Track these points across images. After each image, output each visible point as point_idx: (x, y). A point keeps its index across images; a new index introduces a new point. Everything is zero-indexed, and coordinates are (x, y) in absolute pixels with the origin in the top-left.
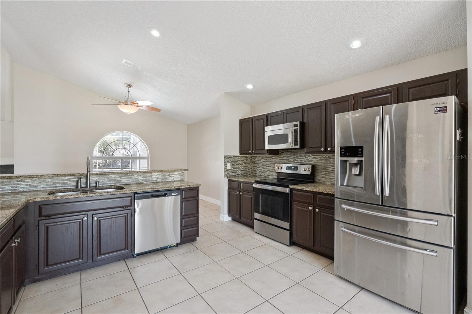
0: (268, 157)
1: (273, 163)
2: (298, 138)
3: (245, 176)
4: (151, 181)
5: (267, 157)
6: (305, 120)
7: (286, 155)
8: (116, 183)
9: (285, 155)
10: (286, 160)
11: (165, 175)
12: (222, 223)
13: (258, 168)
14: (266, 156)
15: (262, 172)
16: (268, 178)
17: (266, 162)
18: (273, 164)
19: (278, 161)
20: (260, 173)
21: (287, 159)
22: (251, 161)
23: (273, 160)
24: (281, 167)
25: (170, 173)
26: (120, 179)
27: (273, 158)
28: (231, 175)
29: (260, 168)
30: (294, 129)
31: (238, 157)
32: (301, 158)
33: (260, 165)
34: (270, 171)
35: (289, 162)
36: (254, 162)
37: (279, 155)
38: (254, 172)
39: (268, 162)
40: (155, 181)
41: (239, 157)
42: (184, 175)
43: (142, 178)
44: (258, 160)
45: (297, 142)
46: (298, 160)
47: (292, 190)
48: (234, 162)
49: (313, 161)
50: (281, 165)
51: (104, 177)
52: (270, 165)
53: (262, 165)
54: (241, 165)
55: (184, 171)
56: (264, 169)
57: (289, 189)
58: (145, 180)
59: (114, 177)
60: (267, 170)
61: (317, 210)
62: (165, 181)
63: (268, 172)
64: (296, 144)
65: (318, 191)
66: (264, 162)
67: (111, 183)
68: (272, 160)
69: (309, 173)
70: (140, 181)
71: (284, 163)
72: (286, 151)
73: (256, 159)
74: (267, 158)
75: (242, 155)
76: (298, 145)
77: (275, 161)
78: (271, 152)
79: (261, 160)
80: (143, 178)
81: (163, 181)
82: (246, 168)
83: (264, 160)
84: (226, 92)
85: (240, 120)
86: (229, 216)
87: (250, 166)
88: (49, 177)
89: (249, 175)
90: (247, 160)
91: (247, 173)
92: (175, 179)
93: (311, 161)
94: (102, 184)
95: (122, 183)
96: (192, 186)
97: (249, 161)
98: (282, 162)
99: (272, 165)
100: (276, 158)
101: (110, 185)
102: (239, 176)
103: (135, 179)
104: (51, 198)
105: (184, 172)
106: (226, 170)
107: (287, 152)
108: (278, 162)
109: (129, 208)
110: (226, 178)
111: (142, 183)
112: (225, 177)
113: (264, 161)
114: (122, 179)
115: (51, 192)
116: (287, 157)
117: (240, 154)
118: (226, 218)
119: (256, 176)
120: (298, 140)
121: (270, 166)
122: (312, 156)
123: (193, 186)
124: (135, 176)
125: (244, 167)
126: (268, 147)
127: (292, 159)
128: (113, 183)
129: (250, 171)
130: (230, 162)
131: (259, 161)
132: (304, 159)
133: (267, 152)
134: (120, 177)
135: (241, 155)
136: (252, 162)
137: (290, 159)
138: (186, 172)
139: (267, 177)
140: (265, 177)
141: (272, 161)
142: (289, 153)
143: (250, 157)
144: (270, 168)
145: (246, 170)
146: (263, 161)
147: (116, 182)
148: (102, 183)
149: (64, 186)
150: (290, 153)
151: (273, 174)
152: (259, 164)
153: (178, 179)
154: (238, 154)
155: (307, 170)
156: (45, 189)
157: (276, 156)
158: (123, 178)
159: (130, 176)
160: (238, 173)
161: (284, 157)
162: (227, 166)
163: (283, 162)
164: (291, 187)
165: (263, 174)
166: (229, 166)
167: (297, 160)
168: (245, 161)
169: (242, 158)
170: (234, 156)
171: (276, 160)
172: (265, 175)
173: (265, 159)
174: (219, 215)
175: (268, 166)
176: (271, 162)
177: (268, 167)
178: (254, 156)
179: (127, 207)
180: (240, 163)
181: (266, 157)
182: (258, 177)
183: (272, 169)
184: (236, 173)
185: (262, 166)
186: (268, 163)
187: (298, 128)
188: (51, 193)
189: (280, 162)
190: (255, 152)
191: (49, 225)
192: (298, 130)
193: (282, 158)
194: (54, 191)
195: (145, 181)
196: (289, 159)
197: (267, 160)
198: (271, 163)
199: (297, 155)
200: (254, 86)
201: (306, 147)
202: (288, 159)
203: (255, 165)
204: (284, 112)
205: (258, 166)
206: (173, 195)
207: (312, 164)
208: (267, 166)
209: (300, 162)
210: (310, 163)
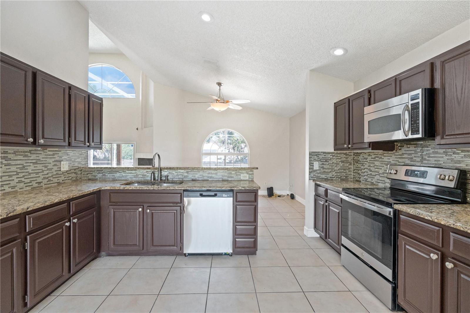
0: (377, 153)
1: (384, 164)
2: (419, 120)
3: (342, 180)
4: (216, 178)
5: (376, 155)
6: (437, 85)
7: (408, 151)
8: (183, 178)
9: (405, 151)
10: (407, 159)
11: (231, 173)
12: (303, 237)
13: (362, 170)
14: (374, 152)
15: (369, 176)
16: (377, 186)
17: (374, 162)
19: (393, 160)
20: (365, 177)
21: (409, 157)
22: (353, 160)
23: (386, 159)
24: (397, 171)
25: (236, 171)
26: (187, 174)
27: (385, 155)
28: (320, 177)
29: (366, 170)
30: (412, 104)
31: (331, 154)
32: (437, 155)
33: (366, 166)
34: (381, 175)
35: (412, 163)
36: (357, 162)
37: (394, 151)
38: (357, 175)
39: (376, 162)
40: (221, 178)
41: (334, 154)
42: (253, 174)
44: (363, 158)
45: (417, 126)
46: (431, 159)
48: (324, 161)
49: (463, 161)
50: (398, 168)
51: (174, 172)
52: (381, 166)
53: (368, 166)
54: (335, 165)
55: (253, 170)
56: (371, 173)
58: (210, 177)
59: (182, 173)
60: (376, 173)
61: (449, 265)
62: (231, 179)
63: (377, 177)
64: (414, 131)
65: (452, 226)
66: (371, 162)
67: (179, 178)
68: (383, 159)
69: (452, 185)
70: (206, 178)
71: (403, 164)
72: (407, 144)
73: (361, 158)
74: (376, 156)
75: (339, 152)
76: (419, 131)
77: (387, 160)
78: (375, 146)
79: (366, 159)
80: (208, 175)
81: (229, 179)
82: (344, 170)
83: (372, 158)
84: (311, 69)
85: (335, 103)
86: (315, 231)
87: (352, 167)
88: (133, 169)
89: (349, 180)
90: (347, 158)
91: (346, 177)
92: (242, 178)
93: (459, 162)
94: (172, 178)
95: (189, 178)
96: (247, 188)
97: (350, 159)
98: (399, 162)
99: (383, 166)
100: (390, 156)
101: (178, 179)
102: (332, 180)
103: (200, 175)
104: (128, 187)
105: (253, 171)
106: (312, 170)
107: (409, 146)
108: (392, 162)
109: (179, 205)
110: (312, 180)
111: (208, 180)
112: (309, 180)
113: (372, 159)
114: (189, 175)
115: (131, 182)
116: (410, 154)
117: (335, 150)
118: (310, 232)
119: (360, 181)
120: (419, 123)
122: (462, 151)
123: (249, 189)
124: (201, 173)
125: (342, 168)
126: (369, 138)
127: (418, 157)
128: (181, 178)
129: (352, 173)
130: (318, 161)
131: (365, 160)
132: (442, 157)
133: (370, 147)
134: (187, 172)
135: (336, 152)
136: (354, 161)
137: (415, 157)
138: (255, 171)
139: (375, 185)
140: (372, 184)
141: (383, 160)
142: (412, 148)
143: (352, 154)
144: (381, 171)
146: (370, 160)
147: (183, 177)
148: (172, 177)
149: (144, 178)
150: (415, 147)
151: (384, 181)
152: (364, 165)
153: (245, 179)
154: (333, 151)
155: (447, 178)
156: (131, 179)
157: (390, 152)
158: (190, 174)
159: (196, 172)
160: (330, 175)
161: (403, 154)
162: (313, 166)
163: (403, 162)
164: (396, 207)
165: (369, 180)
166: (316, 166)
167: (428, 160)
168: (342, 159)
169: (339, 156)
170: (324, 153)
171: (389, 159)
172: (372, 181)
173: (373, 156)
174: (304, 226)
175: (377, 167)
176: (382, 162)
177: (376, 169)
178: (357, 153)
179: (177, 204)
180: (334, 161)
181: (374, 155)
182: (363, 184)
183: (383, 173)
184: (327, 175)
185: (369, 168)
186: (377, 163)
187: (420, 100)
188: (130, 183)
189: (397, 162)
190: (352, 146)
191: (116, 210)
192: (419, 105)
193: (400, 155)
194: (133, 181)
195: (210, 178)
196: (412, 158)
197: (376, 158)
198: (382, 164)
199: (428, 150)
200: (346, 51)
201: (438, 135)
202: (411, 157)
203: (359, 165)
204: (396, 78)
205: (362, 167)
206: (223, 196)
207: (461, 168)
208: (375, 167)
209: (433, 162)
210: (456, 166)
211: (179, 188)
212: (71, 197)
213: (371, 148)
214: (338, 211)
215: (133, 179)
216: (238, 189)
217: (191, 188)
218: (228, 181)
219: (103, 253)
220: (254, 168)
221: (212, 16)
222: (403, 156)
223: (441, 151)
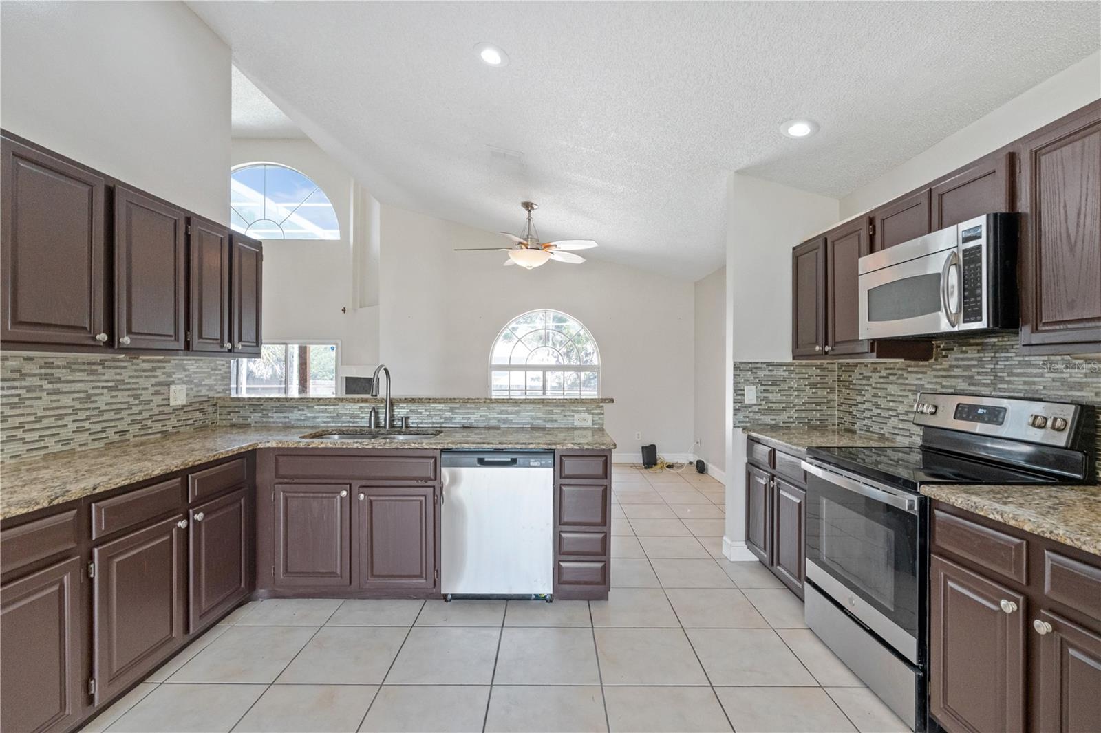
0: (892, 366)
1: (910, 391)
2: (981, 287)
3: (813, 428)
4: (518, 423)
5: (891, 369)
6: (1024, 206)
7: (962, 359)
8: (442, 423)
9: (957, 359)
10: (960, 380)
11: (551, 412)
12: (718, 562)
13: (860, 405)
14: (885, 363)
15: (874, 419)
16: (892, 442)
17: (886, 386)
18: (910, 394)
19: (929, 383)
20: (866, 422)
21: (966, 373)
22: (839, 381)
23: (912, 379)
24: (936, 407)
25: (564, 406)
26: (450, 413)
27: (910, 369)
28: (760, 422)
29: (867, 405)
30: (964, 251)
31: (785, 368)
32: (1029, 370)
33: (868, 396)
34: (901, 417)
35: (973, 388)
36: (848, 385)
37: (932, 361)
38: (847, 417)
39: (890, 386)
40: (529, 423)
41: (792, 368)
42: (603, 414)
43: (496, 416)
44: (861, 377)
45: (976, 302)
46: (1016, 379)
47: (926, 505)
48: (770, 383)
49: (1088, 385)
50: (940, 400)
51: (421, 409)
52: (901, 396)
53: (873, 396)
54: (796, 393)
55: (601, 404)
56: (879, 411)
57: (915, 498)
58: (504, 420)
59: (440, 410)
60: (891, 413)
61: (1042, 627)
62: (551, 426)
63: (893, 422)
64: (971, 313)
65: (1047, 535)
66: (879, 386)
67: (433, 423)
68: (907, 378)
69: (1061, 440)
70: (493, 423)
71: (952, 391)
72: (961, 345)
73: (855, 376)
74: (891, 372)
75: (804, 362)
76: (980, 314)
77: (916, 382)
78: (886, 347)
79: (868, 378)
80: (499, 416)
81: (547, 426)
82: (817, 404)
83: (881, 377)
84: (738, 168)
85: (794, 249)
86: (748, 548)
87: (836, 398)
88: (330, 402)
89: (829, 427)
90: (823, 377)
91: (821, 421)
92: (577, 424)
93: (1080, 386)
94: (417, 423)
95: (455, 423)
96: (586, 447)
97: (831, 379)
98: (943, 387)
99: (907, 396)
100: (922, 373)
101: (431, 426)
102: (788, 428)
103: (481, 416)
104: (316, 443)
105: (602, 406)
106: (740, 405)
107: (964, 348)
108: (927, 386)
109: (430, 483)
110: (741, 429)
111: (498, 428)
112: (734, 427)
113: (882, 380)
114: (455, 416)
115: (323, 431)
116: (968, 368)
117: (794, 359)
118: (737, 550)
119: (853, 432)
120: (980, 295)
121: (901, 399)
122: (1088, 360)
123: (589, 447)
124: (483, 411)
125: (813, 400)
126: (869, 329)
127: (986, 374)
128: (437, 423)
129: (836, 413)
130: (754, 383)
131: (864, 382)
132: (1042, 375)
133: (872, 351)
134: (452, 410)
135: (796, 362)
136: (841, 384)
137: (979, 374)
138: (607, 406)
139: (887, 439)
140: (882, 437)
141: (907, 382)
142: (972, 353)
143: (836, 367)
144: (901, 409)
145: (818, 408)
146: (876, 383)
147: (442, 420)
148: (417, 421)
149: (354, 422)
150: (979, 352)
151: (909, 430)
152: (863, 393)
153: (584, 424)
154: (789, 359)
155: (1049, 423)
156: (325, 425)
157: (921, 363)
158: (457, 413)
159: (471, 408)
160: (784, 416)
161: (951, 367)
162: (744, 395)
163: (951, 387)
164: (926, 490)
165: (875, 428)
166: (751, 394)
167: (1009, 382)
168: (812, 380)
169: (804, 371)
170: (769, 364)
171: (920, 379)
172: (882, 432)
173: (884, 373)
174: (722, 537)
175: (892, 398)
176: (903, 387)
177: (891, 404)
178: (848, 365)
179: (426, 482)
180: (794, 384)
181: (886, 369)
182: (860, 437)
183: (907, 413)
184: (777, 417)
185: (874, 400)
186: (892, 389)
187: (983, 242)
188: (324, 433)
189: (938, 387)
190: (833, 350)
191: (290, 494)
192: (981, 252)
193: (944, 370)
194: (330, 430)
195: (504, 423)
196: (971, 377)
197: (890, 377)
198: (904, 390)
199: (1007, 359)
200: (816, 126)
201: (1026, 323)
202: (970, 373)
203: (853, 394)
204: (931, 189)
205: (859, 397)
206: (531, 464)
207: (1084, 401)
208: (889, 398)
209: (1021, 387)
210: (1072, 396)
211: (431, 446)
212: (190, 464)
213: (875, 354)
214: (798, 501)
215: (329, 424)
216: (565, 448)
217: (458, 446)
218: (544, 429)
219: (261, 591)
220: (605, 400)
221: (504, 53)
222: (953, 373)
223: (1038, 360)
